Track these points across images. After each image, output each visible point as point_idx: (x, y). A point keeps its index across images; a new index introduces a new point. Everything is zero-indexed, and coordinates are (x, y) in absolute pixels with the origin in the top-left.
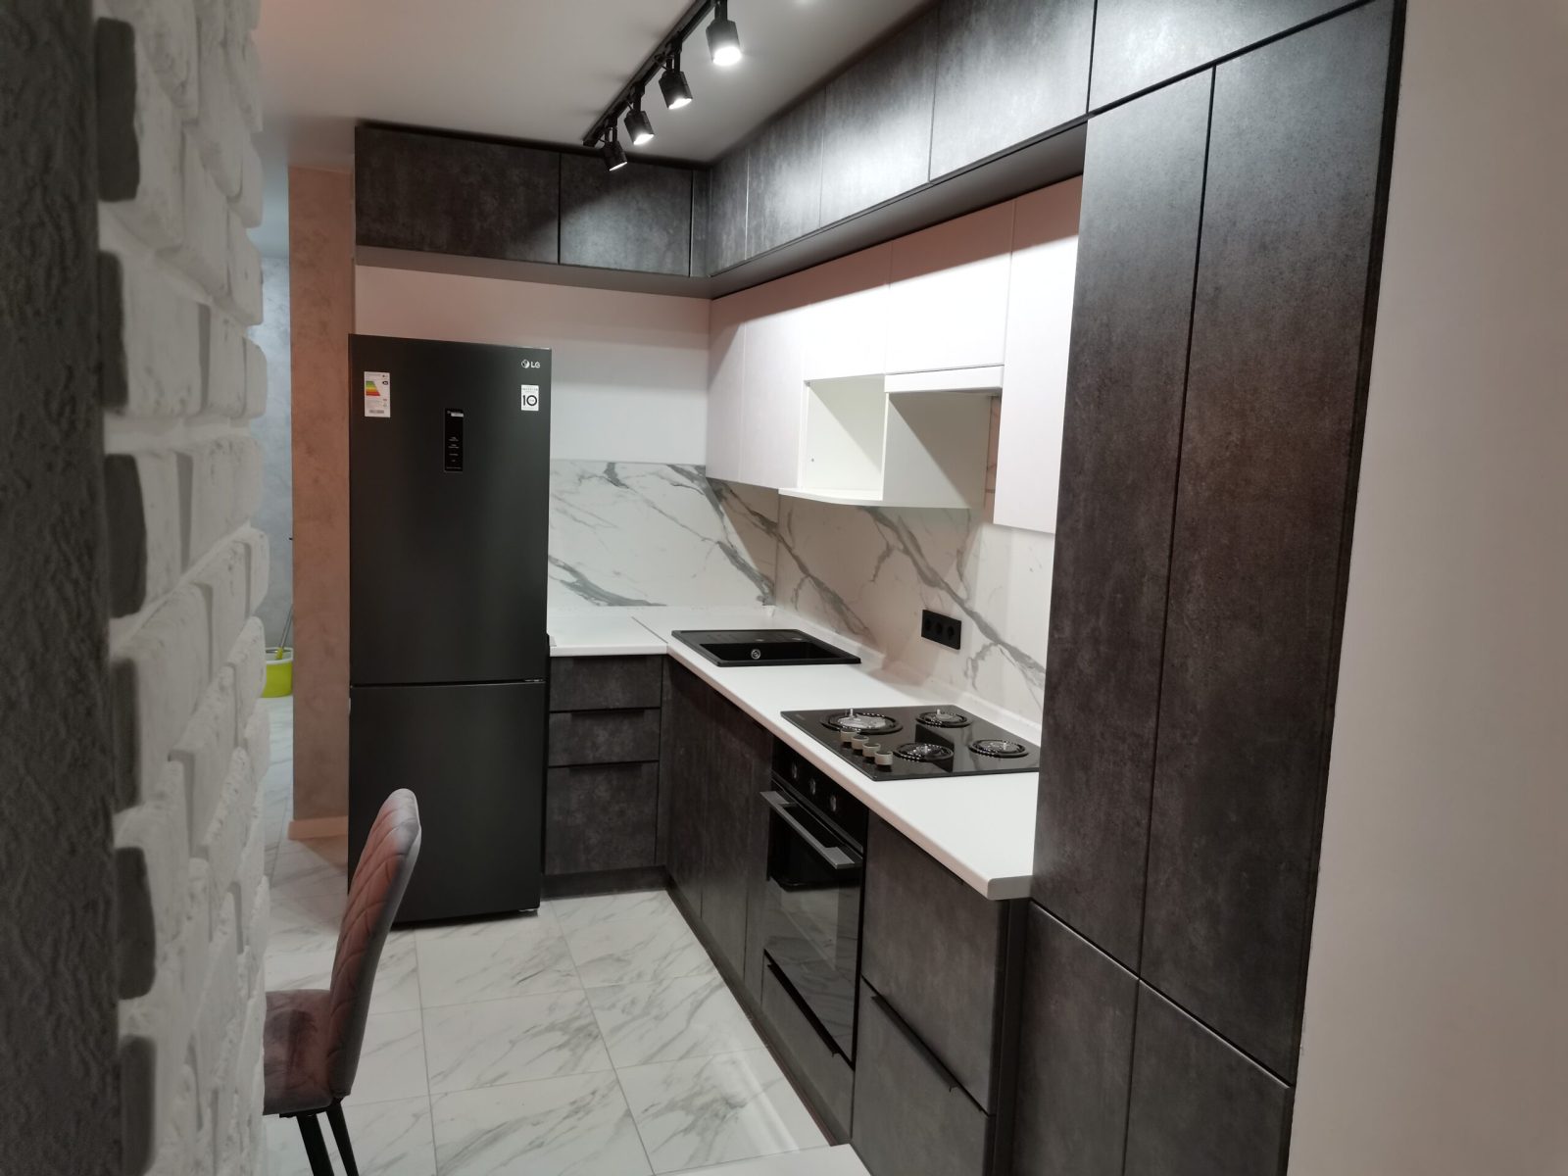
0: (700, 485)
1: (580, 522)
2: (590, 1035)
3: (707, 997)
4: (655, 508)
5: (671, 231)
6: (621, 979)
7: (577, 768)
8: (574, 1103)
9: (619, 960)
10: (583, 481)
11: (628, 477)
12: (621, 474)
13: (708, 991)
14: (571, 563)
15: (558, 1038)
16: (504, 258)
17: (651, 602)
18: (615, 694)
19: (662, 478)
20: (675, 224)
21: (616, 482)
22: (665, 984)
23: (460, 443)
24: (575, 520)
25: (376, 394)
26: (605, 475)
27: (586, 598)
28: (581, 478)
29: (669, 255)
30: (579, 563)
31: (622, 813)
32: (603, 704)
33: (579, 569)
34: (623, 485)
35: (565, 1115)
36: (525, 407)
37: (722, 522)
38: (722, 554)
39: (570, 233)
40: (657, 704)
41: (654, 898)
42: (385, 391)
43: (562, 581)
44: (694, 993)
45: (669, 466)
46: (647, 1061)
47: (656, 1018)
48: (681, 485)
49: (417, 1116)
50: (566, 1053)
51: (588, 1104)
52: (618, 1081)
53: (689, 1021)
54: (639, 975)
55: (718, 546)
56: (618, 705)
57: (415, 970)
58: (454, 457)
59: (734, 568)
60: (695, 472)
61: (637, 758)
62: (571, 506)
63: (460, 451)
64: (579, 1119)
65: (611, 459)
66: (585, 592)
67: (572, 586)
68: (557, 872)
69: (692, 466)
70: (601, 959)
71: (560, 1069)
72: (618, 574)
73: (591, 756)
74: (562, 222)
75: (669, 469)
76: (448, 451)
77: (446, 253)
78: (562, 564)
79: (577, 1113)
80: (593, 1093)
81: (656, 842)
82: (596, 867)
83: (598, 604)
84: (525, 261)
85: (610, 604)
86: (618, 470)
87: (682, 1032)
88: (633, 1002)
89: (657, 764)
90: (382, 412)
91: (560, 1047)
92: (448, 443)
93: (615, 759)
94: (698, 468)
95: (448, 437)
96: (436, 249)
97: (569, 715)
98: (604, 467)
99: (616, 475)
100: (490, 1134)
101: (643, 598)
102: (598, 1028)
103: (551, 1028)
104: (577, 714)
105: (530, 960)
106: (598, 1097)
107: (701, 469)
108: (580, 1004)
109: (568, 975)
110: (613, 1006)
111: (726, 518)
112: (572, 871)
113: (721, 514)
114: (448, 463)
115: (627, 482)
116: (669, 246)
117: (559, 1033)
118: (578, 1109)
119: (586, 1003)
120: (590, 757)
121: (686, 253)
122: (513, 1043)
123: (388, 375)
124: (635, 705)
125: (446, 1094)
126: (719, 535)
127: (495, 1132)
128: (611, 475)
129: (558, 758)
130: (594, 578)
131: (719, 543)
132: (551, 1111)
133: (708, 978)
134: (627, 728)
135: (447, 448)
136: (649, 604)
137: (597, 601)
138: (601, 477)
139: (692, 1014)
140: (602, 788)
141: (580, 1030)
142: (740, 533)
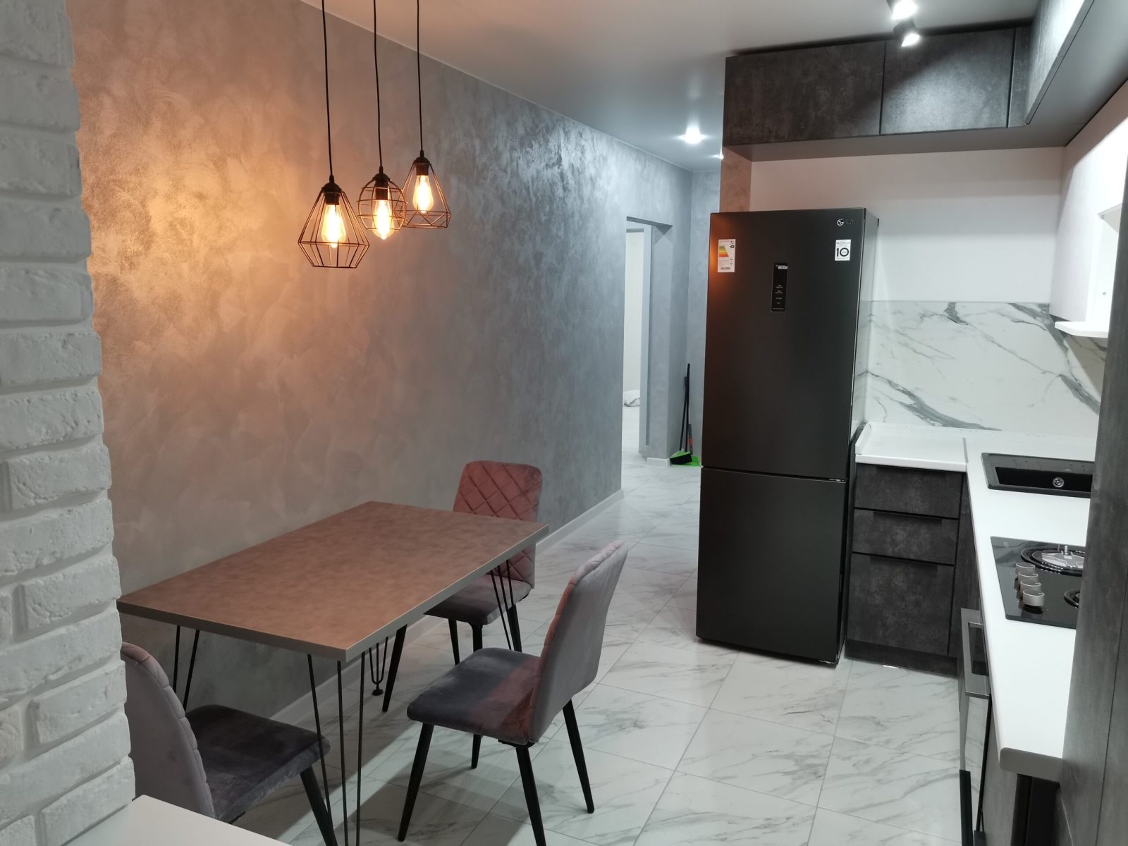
0: (1043, 321)
1: (920, 353)
2: (815, 773)
3: (937, 780)
4: (993, 342)
5: (990, 89)
6: (870, 739)
7: (877, 557)
8: (768, 819)
9: (878, 724)
10: (925, 319)
11: (967, 315)
12: (960, 311)
13: (942, 775)
14: (909, 388)
15: (790, 765)
16: (832, 138)
17: (986, 427)
18: (915, 501)
19: (1003, 316)
20: (993, 82)
21: (956, 319)
22: (905, 756)
23: (784, 290)
24: (915, 351)
25: (726, 255)
26: (946, 314)
27: (922, 418)
28: (923, 316)
29: (987, 110)
30: (917, 389)
31: (917, 604)
32: (903, 508)
33: (917, 394)
34: (964, 322)
35: (755, 826)
36: (838, 258)
37: (1066, 356)
38: (1064, 387)
39: (891, 107)
40: (955, 515)
41: (945, 683)
42: (732, 253)
43: (901, 403)
44: (928, 773)
45: (1009, 304)
46: (848, 812)
47: (879, 781)
48: (1023, 322)
49: (657, 781)
50: (787, 780)
51: (779, 825)
52: (814, 818)
53: (906, 794)
54: (887, 742)
55: (1060, 378)
56: (917, 511)
57: (722, 680)
58: (778, 301)
59: (1078, 400)
60: (1039, 310)
61: (933, 559)
62: (912, 340)
63: (783, 296)
64: (765, 833)
65: (953, 300)
66: (921, 413)
67: (909, 407)
68: (857, 638)
69: (1035, 304)
70: (865, 718)
71: (776, 789)
72: (953, 399)
73: (890, 550)
74: (884, 98)
75: (1010, 306)
76: (775, 296)
77: (788, 141)
78: (902, 389)
79: (766, 828)
80: (788, 819)
81: (950, 635)
82: (893, 643)
83: (933, 425)
84: (851, 137)
85: (944, 425)
86: (958, 308)
87: (892, 801)
88: (867, 761)
89: (953, 568)
90: (729, 268)
91: (786, 773)
92: (775, 290)
93: (912, 557)
94: (1041, 306)
95: (775, 284)
96: (780, 139)
97: (872, 513)
98: (946, 306)
99: (957, 313)
100: (695, 816)
101: (979, 423)
102: (825, 770)
103: (788, 757)
104: (880, 513)
105: (807, 700)
106: (791, 822)
107: (1045, 307)
108: (824, 747)
109: (829, 721)
110: (849, 758)
111: (1071, 353)
112: (870, 641)
113: (1065, 350)
114: (774, 305)
115: (967, 319)
116: (986, 103)
117: (793, 763)
118: (769, 825)
119: (829, 748)
120: (889, 552)
121: (1004, 107)
122: (754, 756)
123: (734, 240)
124: (933, 513)
125: (686, 774)
126: (1062, 369)
127: (699, 815)
128: (952, 313)
129: (861, 546)
130: (930, 402)
131: (1060, 375)
132: (748, 818)
133: (948, 765)
134: (924, 532)
135: (774, 293)
136: (983, 428)
137: (932, 422)
138: (941, 315)
139: (912, 790)
140: (900, 578)
141: (810, 766)
142: (1085, 367)
